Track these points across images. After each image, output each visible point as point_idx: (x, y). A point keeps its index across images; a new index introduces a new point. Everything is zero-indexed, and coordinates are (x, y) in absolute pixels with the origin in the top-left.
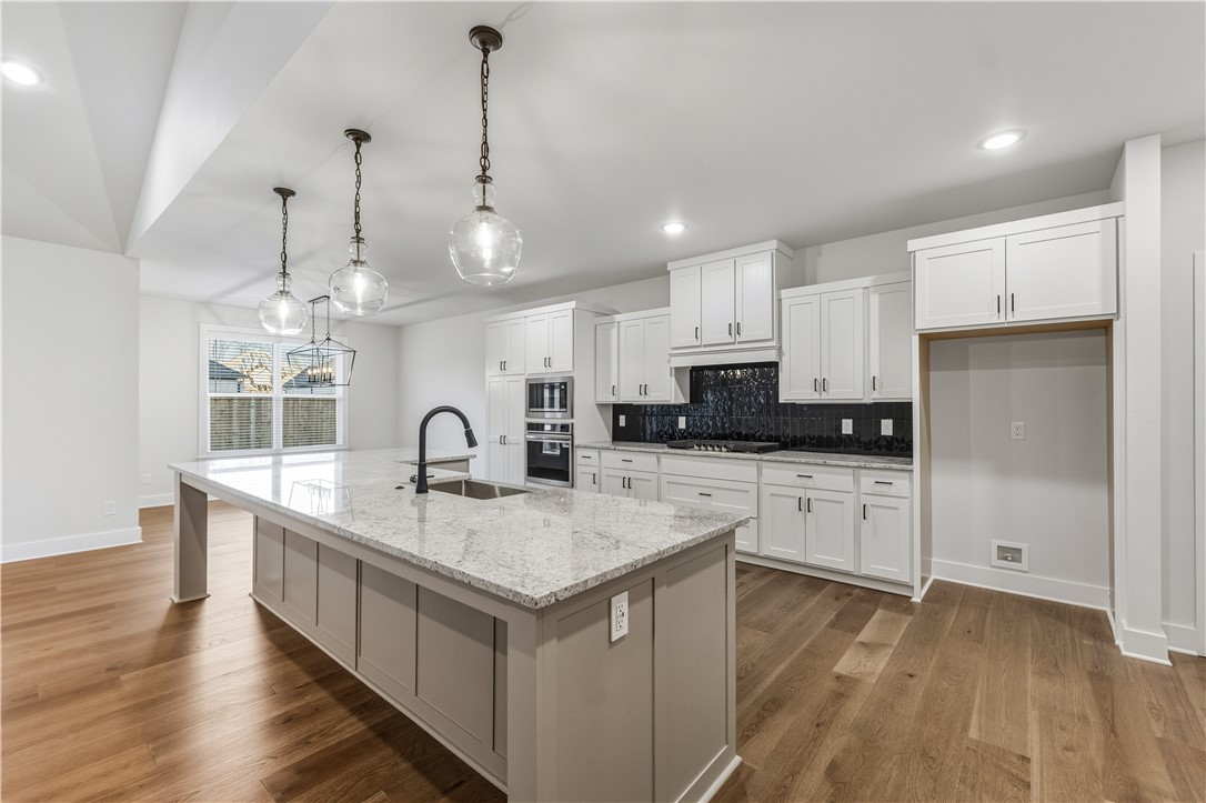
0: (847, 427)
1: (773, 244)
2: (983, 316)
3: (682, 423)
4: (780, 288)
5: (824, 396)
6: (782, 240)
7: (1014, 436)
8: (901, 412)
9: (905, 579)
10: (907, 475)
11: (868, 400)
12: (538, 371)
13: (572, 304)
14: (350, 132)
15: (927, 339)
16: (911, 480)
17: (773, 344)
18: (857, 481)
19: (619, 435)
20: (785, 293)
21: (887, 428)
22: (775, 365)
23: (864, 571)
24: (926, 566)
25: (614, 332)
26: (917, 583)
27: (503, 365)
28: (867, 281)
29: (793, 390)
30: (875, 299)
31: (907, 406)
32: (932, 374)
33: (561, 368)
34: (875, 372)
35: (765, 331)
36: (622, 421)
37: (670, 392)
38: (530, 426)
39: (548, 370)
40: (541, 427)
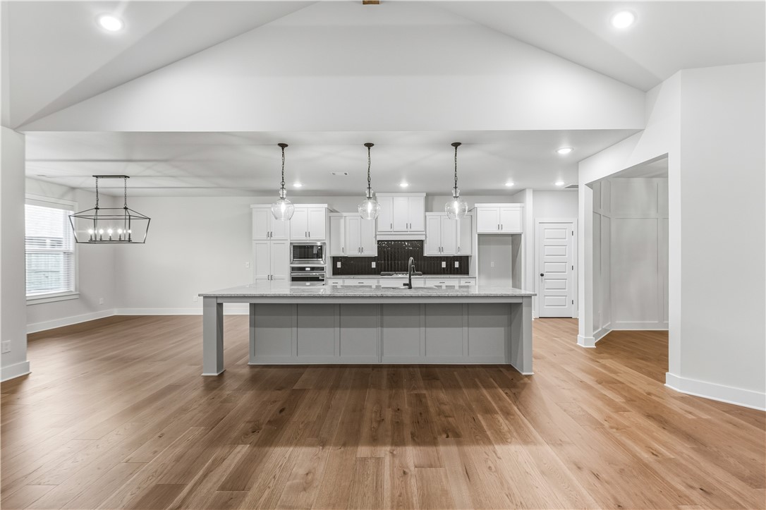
0: (444, 265)
1: (424, 194)
2: (494, 230)
3: (374, 265)
4: (426, 211)
7: (491, 266)
8: (464, 259)
10: (467, 279)
11: (456, 255)
12: (301, 239)
13: (326, 205)
14: (366, 145)
15: (481, 236)
17: (423, 234)
19: (336, 272)
20: (428, 214)
21: (457, 264)
22: (422, 241)
25: (343, 221)
27: (270, 235)
29: (429, 251)
31: (468, 257)
33: (317, 236)
34: (459, 245)
35: (419, 228)
36: (339, 265)
38: (293, 269)
39: (308, 238)
40: (303, 269)
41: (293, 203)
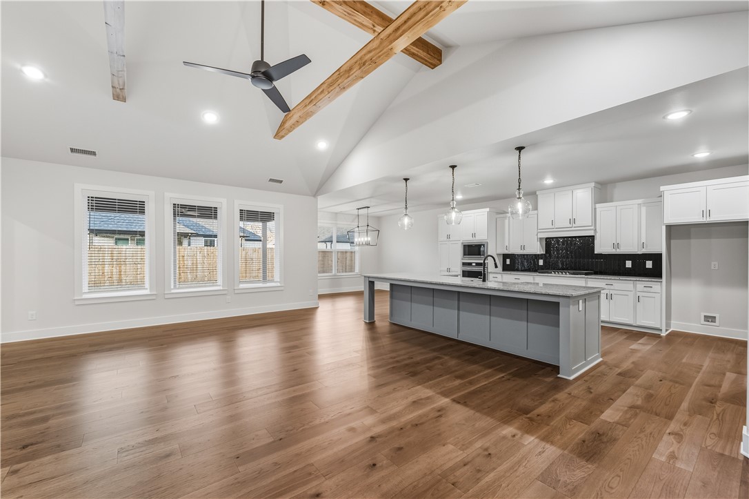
0: (629, 264)
1: (593, 184)
2: (696, 218)
3: (541, 262)
4: (596, 203)
5: (618, 250)
6: (596, 183)
7: (712, 268)
8: (657, 258)
9: (658, 326)
10: (659, 283)
11: (640, 252)
12: (470, 240)
13: (488, 209)
14: (451, 167)
15: (670, 228)
16: (661, 285)
17: (592, 228)
18: (635, 287)
19: (506, 268)
20: (598, 205)
21: (649, 264)
22: (593, 237)
23: (638, 323)
24: (668, 325)
25: (507, 221)
26: (664, 329)
27: (448, 237)
28: (640, 201)
29: (600, 248)
30: (644, 209)
31: (660, 255)
32: (672, 241)
33: (480, 238)
34: (643, 240)
35: (588, 221)
36: (508, 262)
37: (537, 249)
38: (464, 264)
39: (474, 238)
40: (470, 264)
41: (461, 211)
